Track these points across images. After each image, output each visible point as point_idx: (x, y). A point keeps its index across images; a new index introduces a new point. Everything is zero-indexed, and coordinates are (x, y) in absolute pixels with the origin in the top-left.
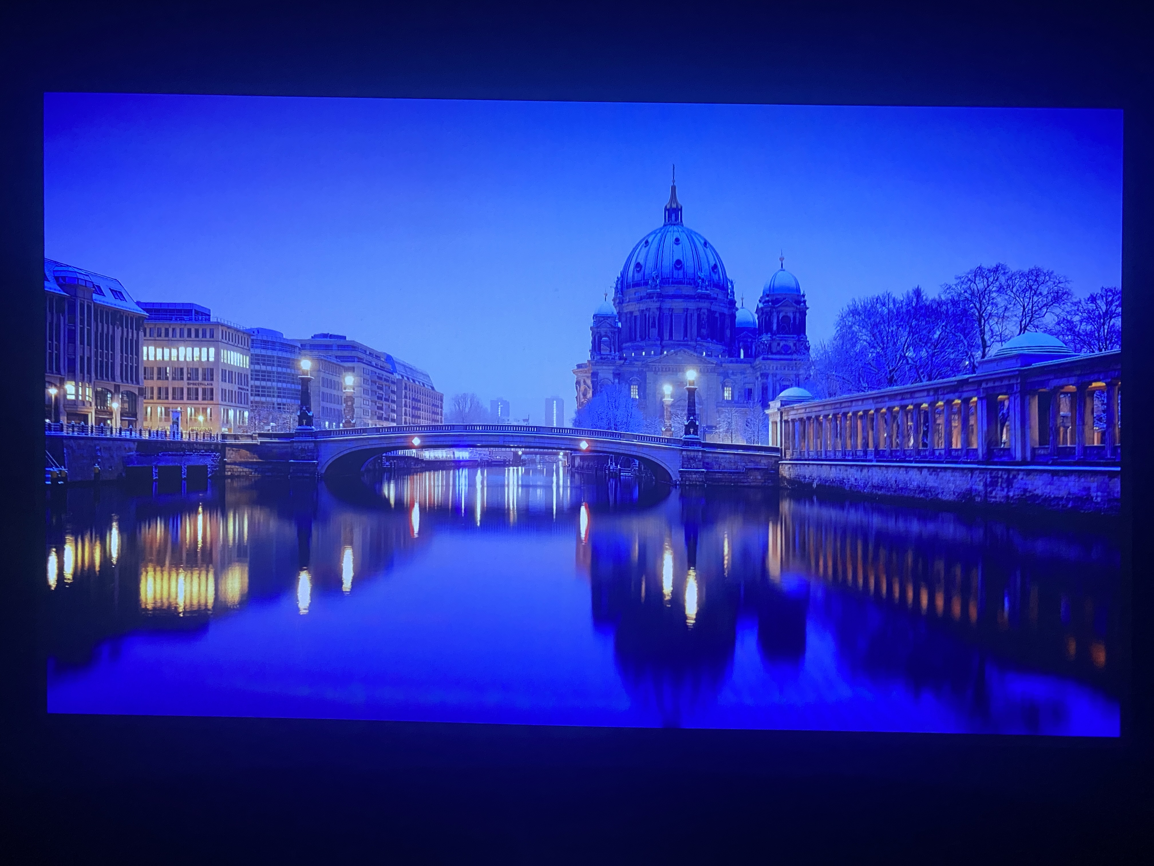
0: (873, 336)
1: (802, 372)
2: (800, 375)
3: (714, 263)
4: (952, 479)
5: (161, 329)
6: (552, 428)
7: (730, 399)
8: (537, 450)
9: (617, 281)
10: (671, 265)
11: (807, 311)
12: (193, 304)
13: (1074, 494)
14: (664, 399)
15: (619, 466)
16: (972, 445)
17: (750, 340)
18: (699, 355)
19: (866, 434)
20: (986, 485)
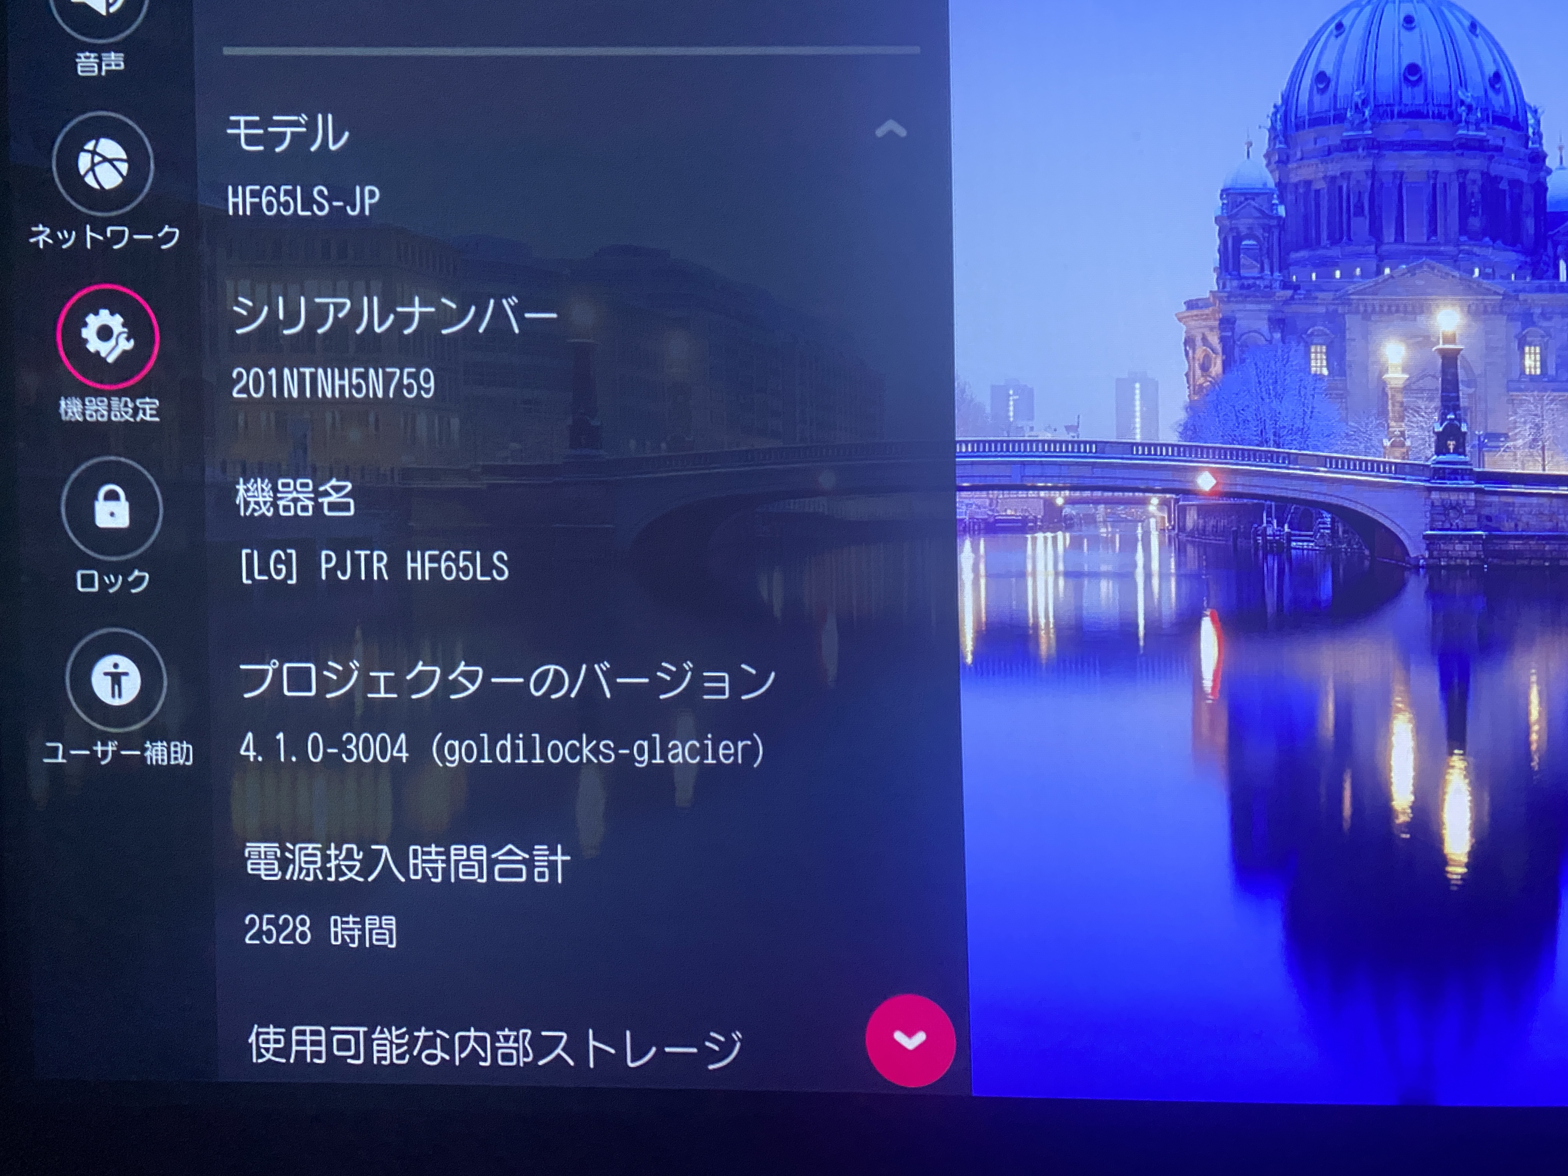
3: (1495, 70)
6: (1133, 444)
7: (1538, 372)
8: (1098, 494)
9: (1275, 114)
10: (1397, 77)
14: (1385, 376)
15: (1286, 526)
18: (1465, 275)
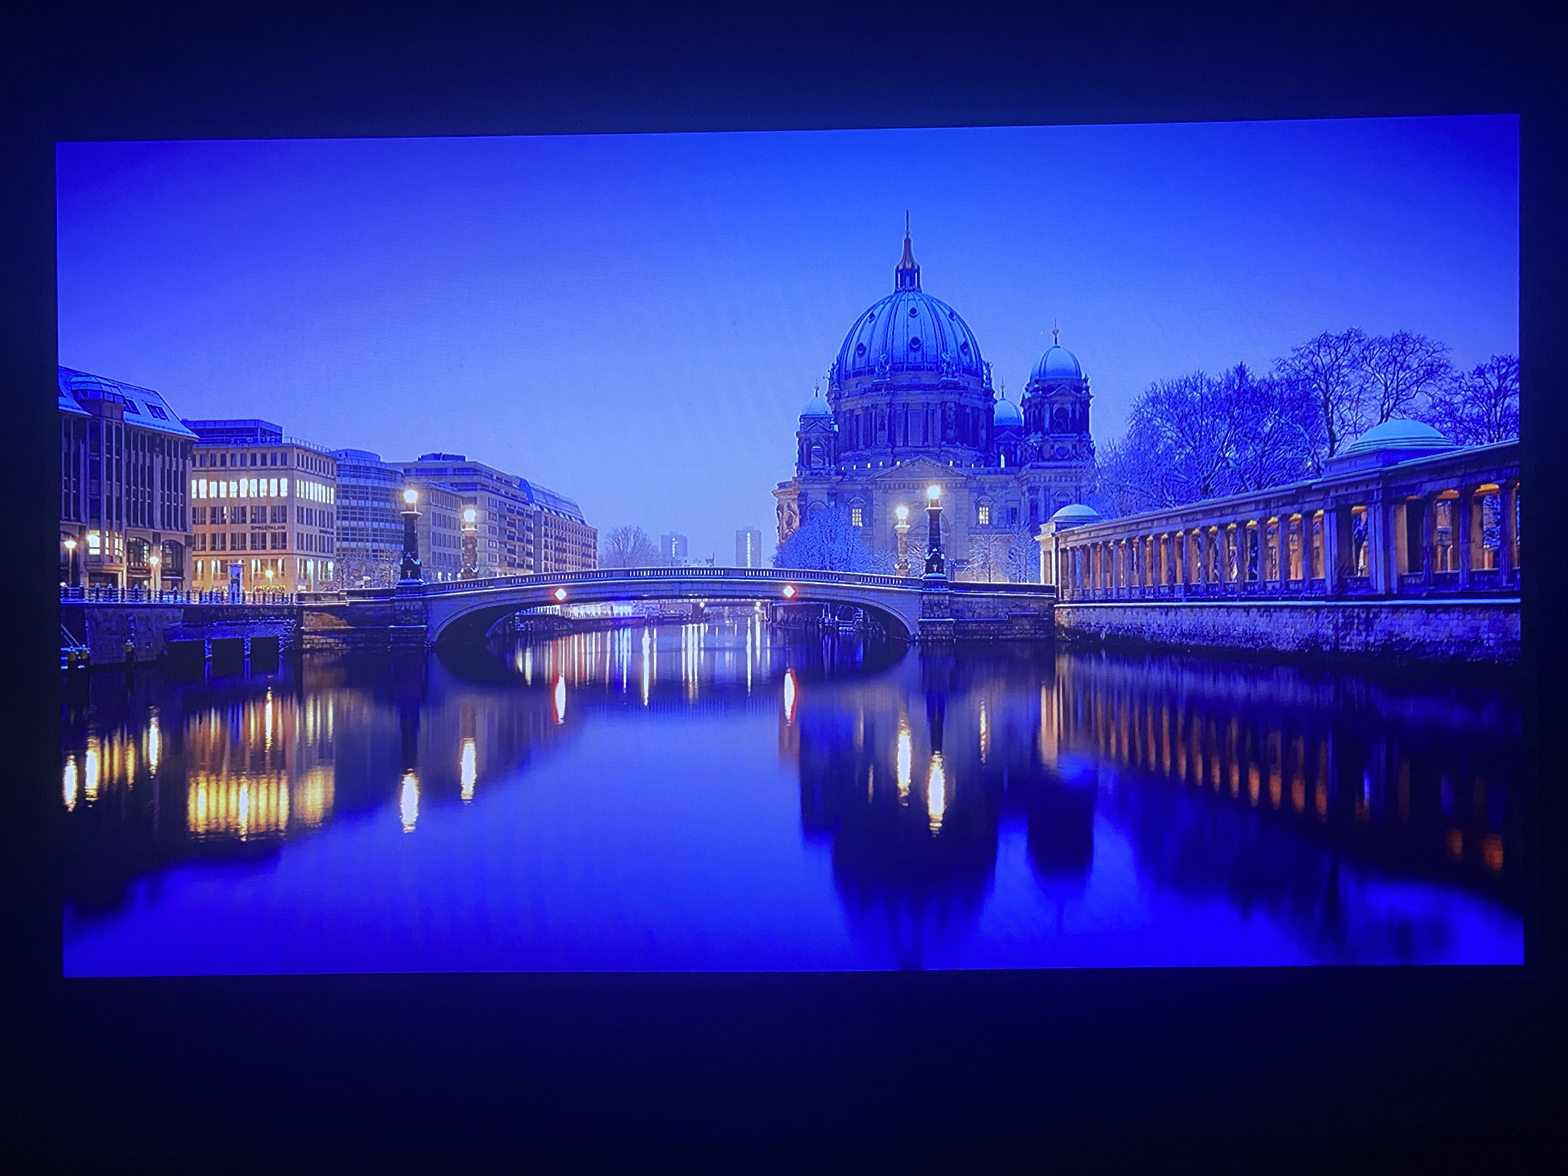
0: (1181, 431)
1: (1084, 483)
2: (1082, 487)
3: (964, 340)
4: (1291, 621)
5: (215, 455)
6: (746, 570)
7: (987, 522)
8: (724, 600)
9: (833, 370)
10: (905, 345)
11: (1091, 402)
12: (258, 420)
13: (1458, 636)
14: (897, 526)
15: (836, 617)
16: (1318, 574)
17: (1013, 442)
18: (945, 465)
19: (1172, 564)
20: (1336, 628)
